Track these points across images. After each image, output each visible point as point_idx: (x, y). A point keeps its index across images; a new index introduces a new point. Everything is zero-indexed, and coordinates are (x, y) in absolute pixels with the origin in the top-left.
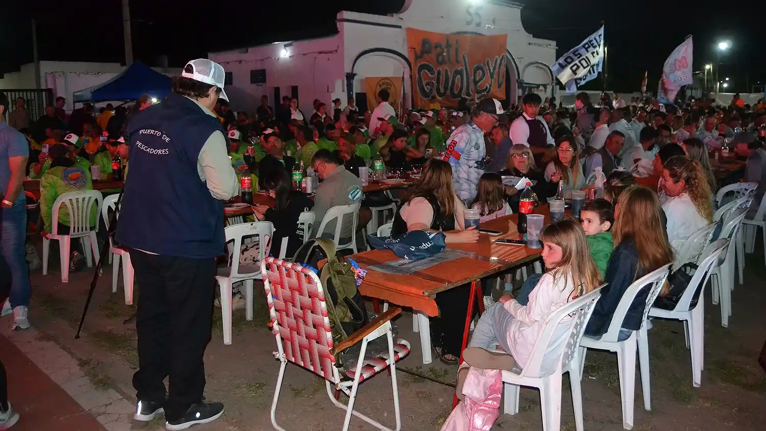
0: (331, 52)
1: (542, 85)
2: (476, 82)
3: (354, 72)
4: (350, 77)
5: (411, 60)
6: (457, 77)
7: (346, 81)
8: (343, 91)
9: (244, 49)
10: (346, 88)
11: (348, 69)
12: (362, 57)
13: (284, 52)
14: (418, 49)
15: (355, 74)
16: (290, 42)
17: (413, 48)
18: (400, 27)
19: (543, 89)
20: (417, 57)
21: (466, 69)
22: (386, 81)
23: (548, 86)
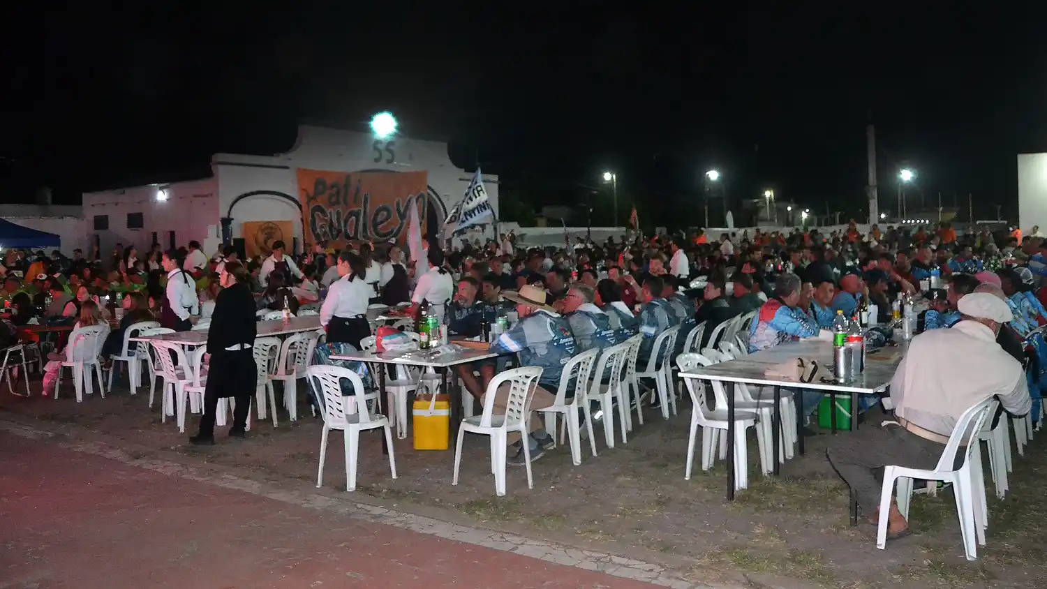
0: (206, 196)
1: (478, 225)
2: (375, 225)
3: (231, 217)
4: (226, 222)
5: (302, 203)
6: (350, 220)
7: (221, 228)
8: (218, 237)
9: (121, 190)
10: (221, 233)
11: (224, 214)
12: (239, 202)
13: (162, 196)
14: (311, 191)
15: (233, 219)
16: (167, 184)
17: (304, 189)
18: (287, 168)
19: (481, 229)
20: (311, 199)
21: (365, 212)
22: (271, 225)
23: (487, 225)
